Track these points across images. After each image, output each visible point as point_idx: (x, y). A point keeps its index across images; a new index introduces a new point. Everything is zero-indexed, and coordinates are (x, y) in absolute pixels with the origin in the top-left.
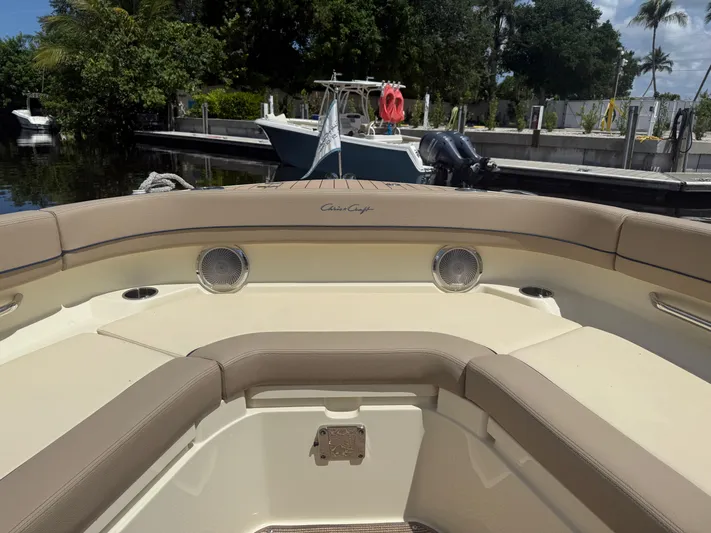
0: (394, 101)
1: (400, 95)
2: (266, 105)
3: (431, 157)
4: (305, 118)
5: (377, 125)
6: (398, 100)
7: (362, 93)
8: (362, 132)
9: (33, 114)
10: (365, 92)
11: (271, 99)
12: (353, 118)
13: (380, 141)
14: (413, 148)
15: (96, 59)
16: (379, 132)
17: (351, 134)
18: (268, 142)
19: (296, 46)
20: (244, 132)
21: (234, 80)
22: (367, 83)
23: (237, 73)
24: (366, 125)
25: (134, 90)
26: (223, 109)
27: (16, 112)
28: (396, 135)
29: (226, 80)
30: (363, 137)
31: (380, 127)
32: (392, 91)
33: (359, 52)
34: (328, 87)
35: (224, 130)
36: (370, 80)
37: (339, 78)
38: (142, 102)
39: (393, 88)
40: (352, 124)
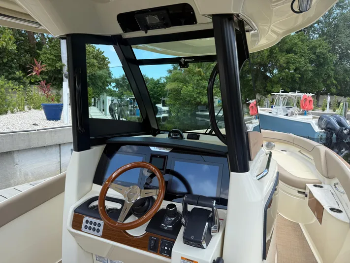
0: (308, 101)
1: (312, 99)
3: (323, 126)
4: (268, 107)
5: (299, 111)
6: (310, 101)
7: (294, 98)
8: (292, 114)
9: (163, 106)
10: (295, 97)
12: (289, 108)
13: (300, 118)
14: (314, 123)
15: (187, 87)
16: (300, 114)
17: (287, 115)
19: (268, 74)
22: (296, 94)
24: (294, 111)
25: (198, 97)
27: (157, 105)
28: (309, 116)
30: (292, 116)
31: (301, 112)
32: (307, 97)
34: (278, 96)
36: (298, 92)
37: (282, 92)
38: (201, 101)
40: (288, 111)
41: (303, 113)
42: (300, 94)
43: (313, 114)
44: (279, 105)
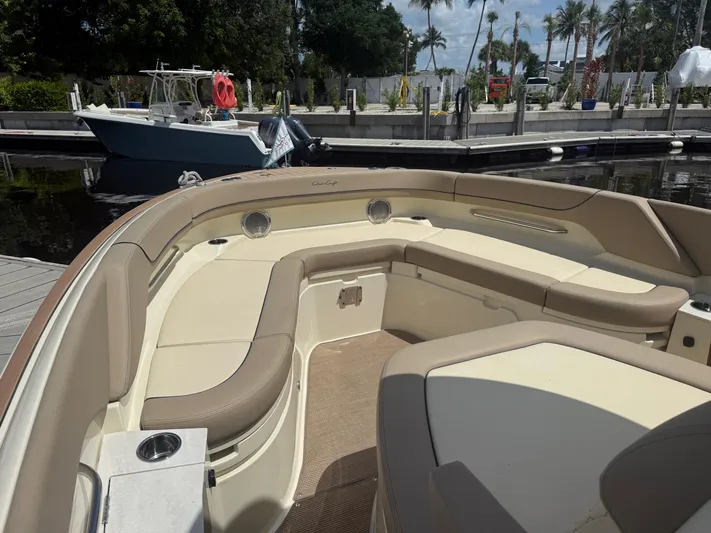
0: (226, 88)
1: (230, 83)
2: (72, 94)
3: (271, 140)
5: (213, 112)
6: (229, 87)
7: (190, 81)
8: (197, 119)
10: (193, 80)
11: (76, 87)
12: (185, 105)
13: (218, 127)
14: (252, 132)
16: (216, 118)
17: (186, 121)
18: (90, 134)
19: (86, 26)
20: (48, 124)
21: (22, 66)
22: (194, 72)
23: (24, 59)
24: (202, 112)
26: (17, 100)
28: (231, 121)
29: (13, 66)
30: (200, 123)
31: (216, 113)
32: (222, 79)
33: (162, 34)
34: (155, 76)
35: (22, 123)
36: (196, 68)
37: (166, 68)
39: (222, 76)
40: (185, 112)
41: (220, 116)
42: (209, 73)
43: (239, 117)
44: (162, 99)
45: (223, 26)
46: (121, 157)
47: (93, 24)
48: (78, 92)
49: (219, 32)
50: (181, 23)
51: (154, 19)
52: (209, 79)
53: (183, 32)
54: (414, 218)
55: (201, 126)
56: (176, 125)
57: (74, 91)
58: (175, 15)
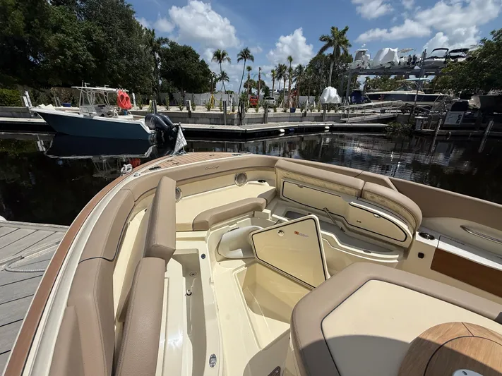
0: (125, 98)
1: (127, 96)
2: (24, 97)
3: (152, 126)
4: (59, 106)
5: (118, 111)
7: (104, 94)
8: (110, 114)
11: (27, 93)
12: (102, 107)
13: (122, 119)
14: (142, 122)
16: (121, 114)
17: (103, 116)
19: (31, 59)
20: (10, 114)
22: (105, 89)
24: (112, 110)
28: (129, 115)
30: (111, 117)
31: (120, 112)
32: (122, 93)
33: (81, 66)
34: (82, 90)
36: (107, 87)
37: (88, 86)
40: (102, 110)
41: (122, 113)
42: (115, 90)
43: (133, 113)
44: (87, 103)
45: (117, 64)
46: (65, 134)
47: (35, 57)
48: (28, 96)
49: (115, 67)
50: (92, 61)
51: (75, 57)
52: (115, 93)
53: (94, 66)
54: (259, 181)
55: (112, 119)
56: (97, 118)
57: (26, 96)
58: (88, 56)
